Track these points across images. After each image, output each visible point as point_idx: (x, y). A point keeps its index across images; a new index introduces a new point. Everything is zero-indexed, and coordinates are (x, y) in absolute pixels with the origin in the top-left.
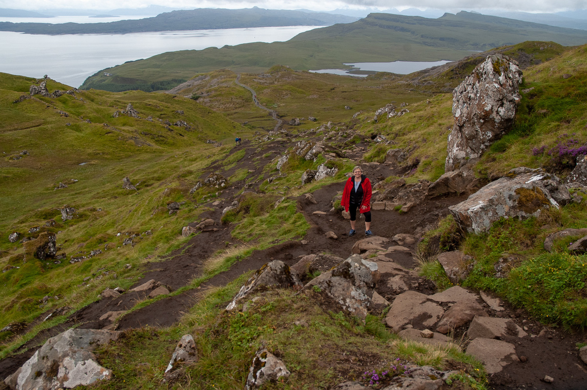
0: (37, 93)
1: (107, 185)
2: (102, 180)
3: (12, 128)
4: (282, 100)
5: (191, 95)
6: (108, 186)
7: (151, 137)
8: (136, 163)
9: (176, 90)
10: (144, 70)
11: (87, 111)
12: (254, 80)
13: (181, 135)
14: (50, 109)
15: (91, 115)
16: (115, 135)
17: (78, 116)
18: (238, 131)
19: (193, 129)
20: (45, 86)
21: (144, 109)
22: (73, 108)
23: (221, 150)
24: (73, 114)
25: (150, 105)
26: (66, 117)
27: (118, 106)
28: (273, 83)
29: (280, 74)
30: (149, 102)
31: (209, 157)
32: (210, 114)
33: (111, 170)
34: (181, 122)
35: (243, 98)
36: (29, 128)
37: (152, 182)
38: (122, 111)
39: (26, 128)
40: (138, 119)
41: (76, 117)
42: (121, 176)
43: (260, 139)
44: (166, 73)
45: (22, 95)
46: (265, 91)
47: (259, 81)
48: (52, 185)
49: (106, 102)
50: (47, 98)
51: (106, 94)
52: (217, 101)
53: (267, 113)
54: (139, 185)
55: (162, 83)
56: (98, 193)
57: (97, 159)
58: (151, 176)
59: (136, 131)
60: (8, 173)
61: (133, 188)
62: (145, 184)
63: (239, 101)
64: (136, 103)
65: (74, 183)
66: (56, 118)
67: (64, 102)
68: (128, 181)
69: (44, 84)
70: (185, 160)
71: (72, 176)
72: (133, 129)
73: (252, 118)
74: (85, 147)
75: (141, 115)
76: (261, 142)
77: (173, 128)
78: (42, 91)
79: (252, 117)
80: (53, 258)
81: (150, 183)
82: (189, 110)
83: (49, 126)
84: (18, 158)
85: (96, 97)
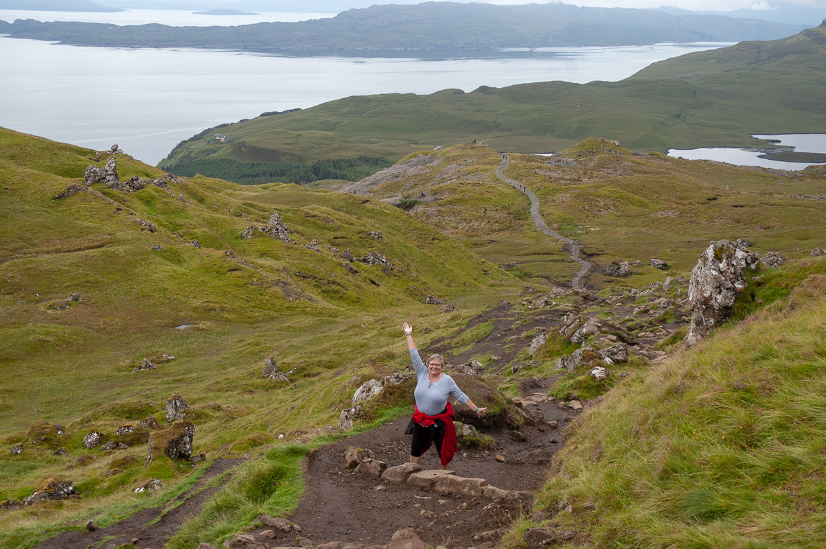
0: (98, 181)
1: (231, 369)
2: (220, 359)
3: (51, 248)
4: (595, 220)
5: (398, 198)
6: (234, 372)
7: (314, 282)
8: (285, 333)
9: (367, 183)
10: (299, 132)
11: (191, 222)
12: (537, 170)
13: (373, 282)
14: (123, 214)
15: (198, 231)
16: (246, 275)
17: (173, 231)
18: (492, 282)
19: (399, 271)
20: (115, 167)
21: (301, 225)
22: (164, 214)
23: (451, 319)
24: (165, 226)
25: (314, 216)
26: (152, 231)
27: (251, 216)
28: (579, 180)
29: (597, 158)
30: (313, 209)
31: (427, 331)
32: (436, 242)
33: (237, 342)
34: (375, 256)
35: (511, 211)
36: (83, 250)
37: (317, 370)
38: (260, 226)
39: (76, 251)
40: (290, 245)
41: (169, 233)
42: (258, 356)
43: (531, 302)
44: (346, 142)
45: (72, 184)
46: (559, 197)
47: (549, 174)
48: (128, 362)
49: (226, 205)
50: (115, 192)
51: (225, 187)
52: (453, 213)
53: (559, 246)
54: (293, 374)
55: (336, 164)
56: (217, 383)
57: (209, 319)
58: (317, 359)
59: (285, 269)
60: (48, 333)
61: (282, 377)
62: (304, 372)
63: (501, 215)
64: (287, 211)
65: (168, 361)
66: (132, 234)
67: (148, 201)
68: (273, 364)
69: (114, 164)
70: (381, 335)
71: (163, 349)
72: (280, 264)
73: (527, 255)
74: (187, 294)
75: (295, 237)
76: (531, 309)
77: (358, 266)
78: (107, 177)
79: (526, 252)
80: (187, 460)
81: (313, 372)
82: (392, 231)
83: (121, 249)
84: (63, 308)
85: (208, 194)
